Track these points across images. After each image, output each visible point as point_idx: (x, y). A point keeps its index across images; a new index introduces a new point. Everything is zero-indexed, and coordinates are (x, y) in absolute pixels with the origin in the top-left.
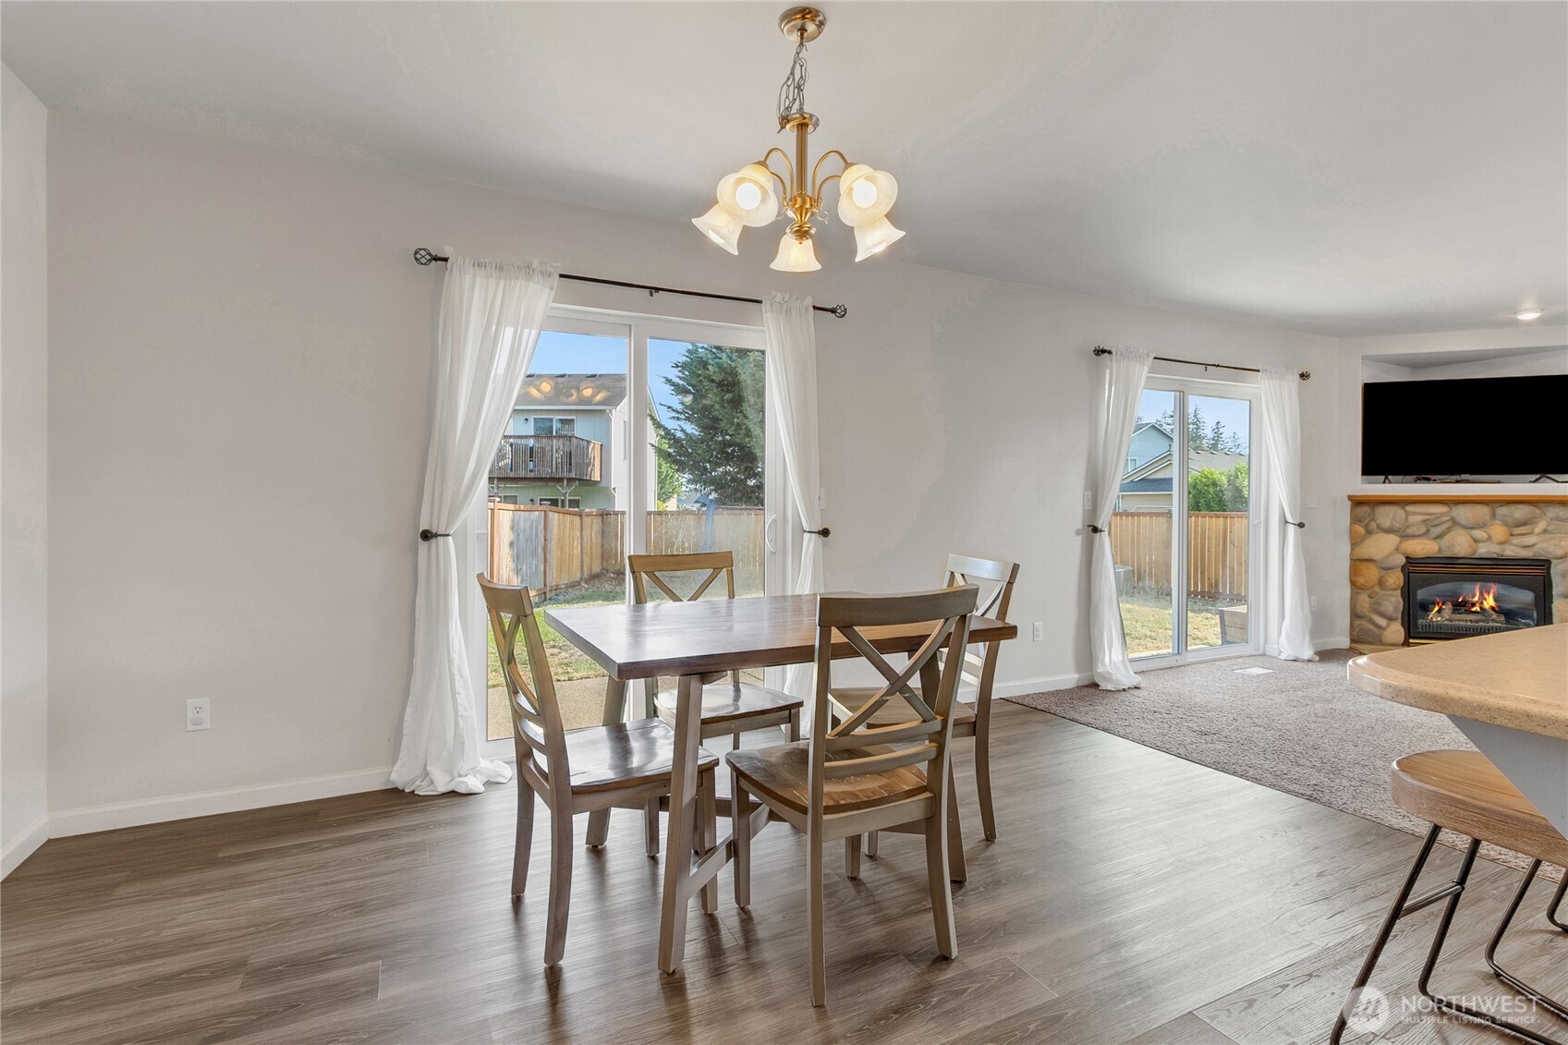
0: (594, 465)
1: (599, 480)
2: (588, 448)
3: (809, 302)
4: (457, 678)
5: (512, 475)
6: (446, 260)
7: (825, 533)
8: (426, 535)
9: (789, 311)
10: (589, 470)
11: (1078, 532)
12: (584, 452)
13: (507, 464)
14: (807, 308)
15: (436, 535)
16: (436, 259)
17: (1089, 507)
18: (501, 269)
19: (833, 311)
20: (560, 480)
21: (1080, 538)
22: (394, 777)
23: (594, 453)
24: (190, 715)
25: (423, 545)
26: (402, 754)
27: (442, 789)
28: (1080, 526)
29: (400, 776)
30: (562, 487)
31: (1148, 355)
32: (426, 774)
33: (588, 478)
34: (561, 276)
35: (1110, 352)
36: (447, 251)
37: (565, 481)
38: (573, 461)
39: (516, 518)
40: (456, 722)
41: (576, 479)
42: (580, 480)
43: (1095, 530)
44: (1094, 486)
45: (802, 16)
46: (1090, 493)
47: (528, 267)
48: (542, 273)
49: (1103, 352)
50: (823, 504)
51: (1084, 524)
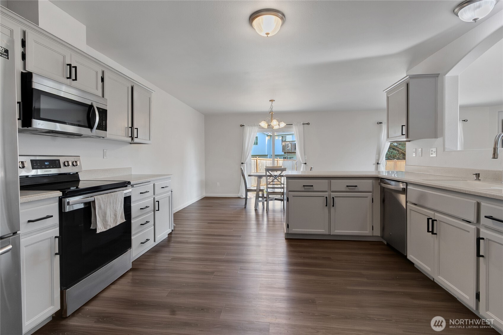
8: (242, 163)
11: (374, 164)
14: (301, 124)
16: (243, 126)
17: (378, 158)
18: (251, 126)
19: (307, 124)
24: (217, 184)
25: (242, 165)
26: (239, 192)
28: (375, 163)
29: (239, 195)
32: (242, 196)
36: (244, 124)
40: (242, 189)
43: (378, 164)
44: (379, 154)
45: (272, 101)
46: (378, 155)
47: (255, 125)
48: (257, 125)
49: (380, 123)
50: (306, 159)
51: (376, 162)
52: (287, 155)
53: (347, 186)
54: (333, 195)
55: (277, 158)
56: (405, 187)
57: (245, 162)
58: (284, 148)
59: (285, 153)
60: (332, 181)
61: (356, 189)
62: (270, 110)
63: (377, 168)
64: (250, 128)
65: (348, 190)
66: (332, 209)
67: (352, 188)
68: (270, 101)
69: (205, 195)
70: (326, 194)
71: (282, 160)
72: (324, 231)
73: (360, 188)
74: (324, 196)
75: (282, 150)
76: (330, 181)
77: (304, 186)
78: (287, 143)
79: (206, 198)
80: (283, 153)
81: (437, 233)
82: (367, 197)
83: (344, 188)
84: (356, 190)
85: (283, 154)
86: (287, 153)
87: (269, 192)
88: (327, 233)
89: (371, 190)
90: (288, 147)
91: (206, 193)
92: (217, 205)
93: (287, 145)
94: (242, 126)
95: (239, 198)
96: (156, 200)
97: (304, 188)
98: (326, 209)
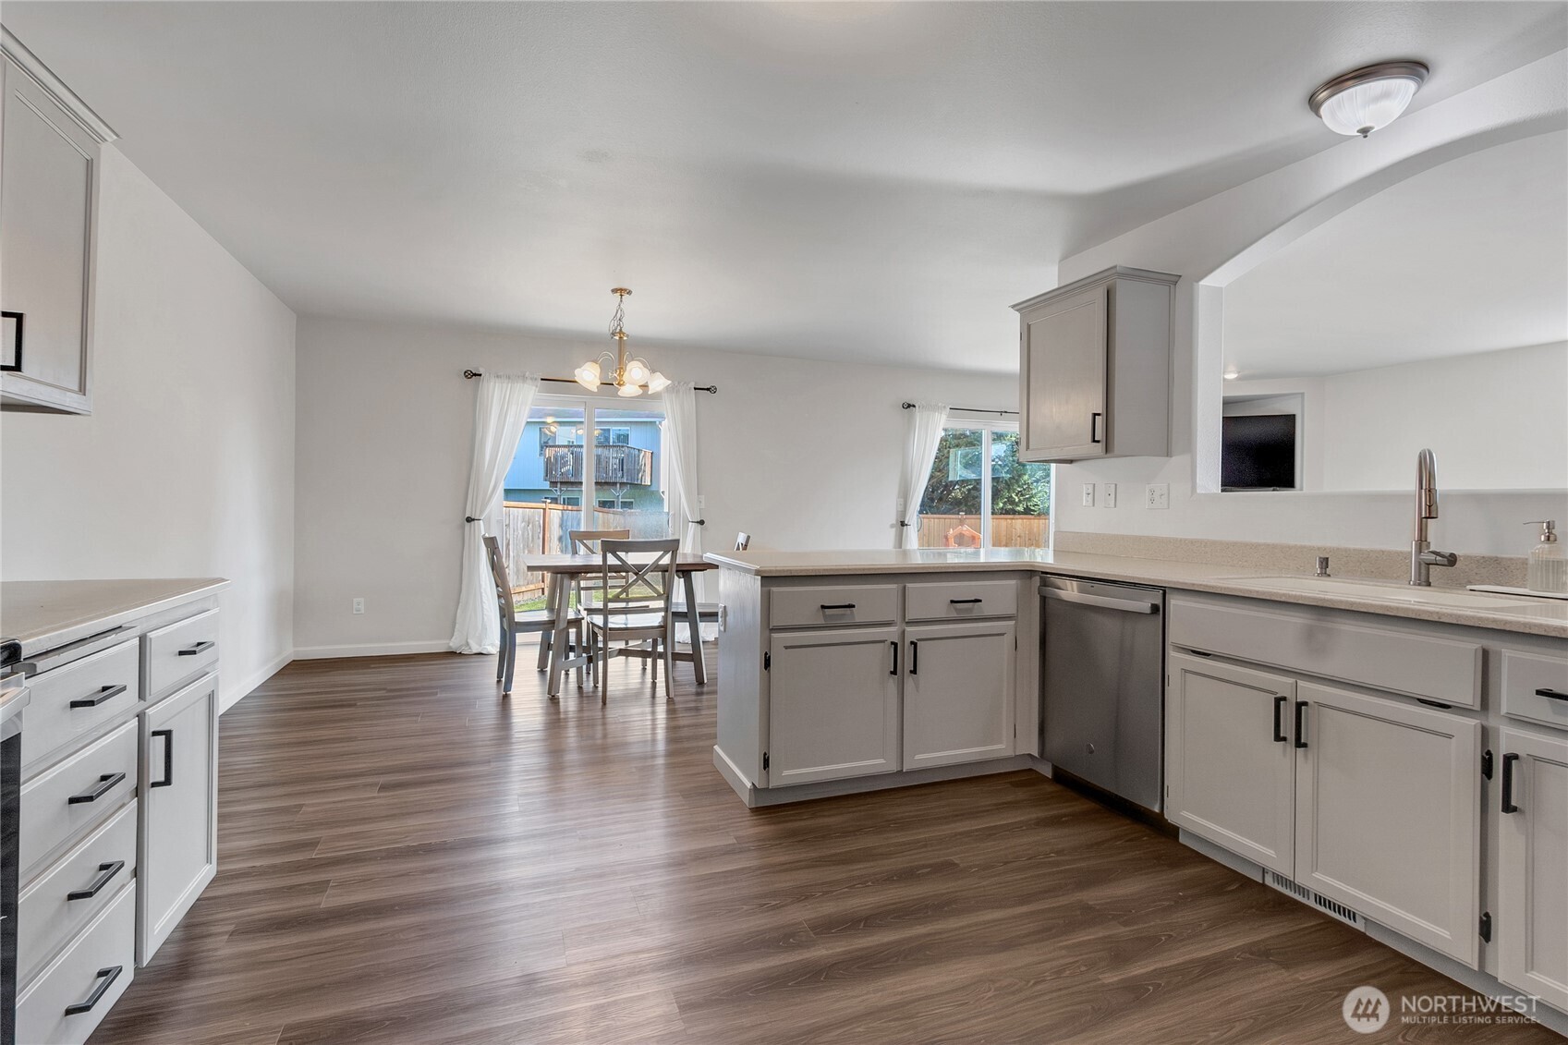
0: (644, 471)
1: (649, 484)
2: (639, 456)
3: (692, 385)
4: (483, 594)
5: (572, 480)
6: (480, 375)
7: (702, 522)
8: (469, 520)
9: (678, 392)
10: (640, 475)
11: (892, 526)
12: (635, 460)
13: (569, 470)
14: (690, 389)
15: (474, 520)
16: (475, 375)
17: (901, 508)
18: (509, 378)
19: (708, 389)
20: (615, 484)
21: (894, 529)
22: (451, 644)
23: (645, 460)
24: (355, 606)
25: (467, 525)
26: (455, 633)
27: (475, 651)
28: (894, 522)
29: (454, 644)
30: (615, 490)
31: (945, 407)
32: (468, 644)
33: (639, 482)
34: (542, 379)
35: (914, 406)
36: (481, 371)
37: (618, 485)
38: (625, 467)
39: (565, 518)
40: (483, 618)
41: (627, 483)
42: (630, 484)
43: (903, 524)
44: (905, 495)
45: (620, 291)
46: (902, 500)
47: (524, 376)
48: (531, 379)
49: (909, 406)
50: (703, 506)
51: (897, 521)
52: (561, 490)
53: (952, 602)
54: (913, 632)
55: (545, 502)
56: (1159, 601)
57: (481, 512)
58: (549, 468)
59: (554, 484)
60: (908, 585)
61: (977, 610)
62: (613, 325)
63: (900, 540)
64: (505, 385)
65: (954, 615)
66: (910, 682)
67: (965, 608)
68: (615, 291)
69: (291, 653)
70: (891, 633)
71: (561, 507)
72: (882, 761)
73: (986, 608)
74: (883, 641)
75: (542, 474)
76: (901, 585)
77: (823, 607)
78: (562, 451)
79: (297, 668)
80: (546, 485)
81: (1309, 743)
82: (1003, 634)
83: (941, 610)
84: (975, 614)
85: (548, 488)
86: (561, 483)
87: (610, 629)
88: (894, 767)
89: (1011, 610)
90: (565, 464)
91: (295, 646)
92: (369, 695)
93: (562, 458)
94: (472, 375)
95: (452, 654)
96: (153, 726)
97: (824, 613)
98: (892, 683)
